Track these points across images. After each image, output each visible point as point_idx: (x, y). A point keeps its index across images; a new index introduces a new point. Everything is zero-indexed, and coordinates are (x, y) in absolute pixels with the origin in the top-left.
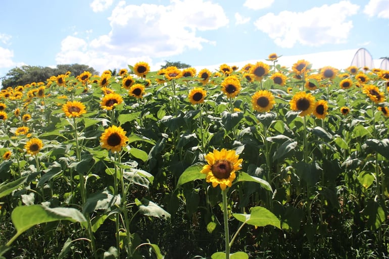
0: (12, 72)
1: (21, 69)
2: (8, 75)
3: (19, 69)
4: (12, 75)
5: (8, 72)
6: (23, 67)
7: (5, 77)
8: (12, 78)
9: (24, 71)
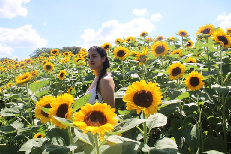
0: (36, 51)
1: (41, 49)
2: (34, 53)
3: (40, 50)
4: (36, 53)
5: (34, 52)
6: (42, 49)
7: (32, 55)
8: (36, 55)
9: (43, 51)
